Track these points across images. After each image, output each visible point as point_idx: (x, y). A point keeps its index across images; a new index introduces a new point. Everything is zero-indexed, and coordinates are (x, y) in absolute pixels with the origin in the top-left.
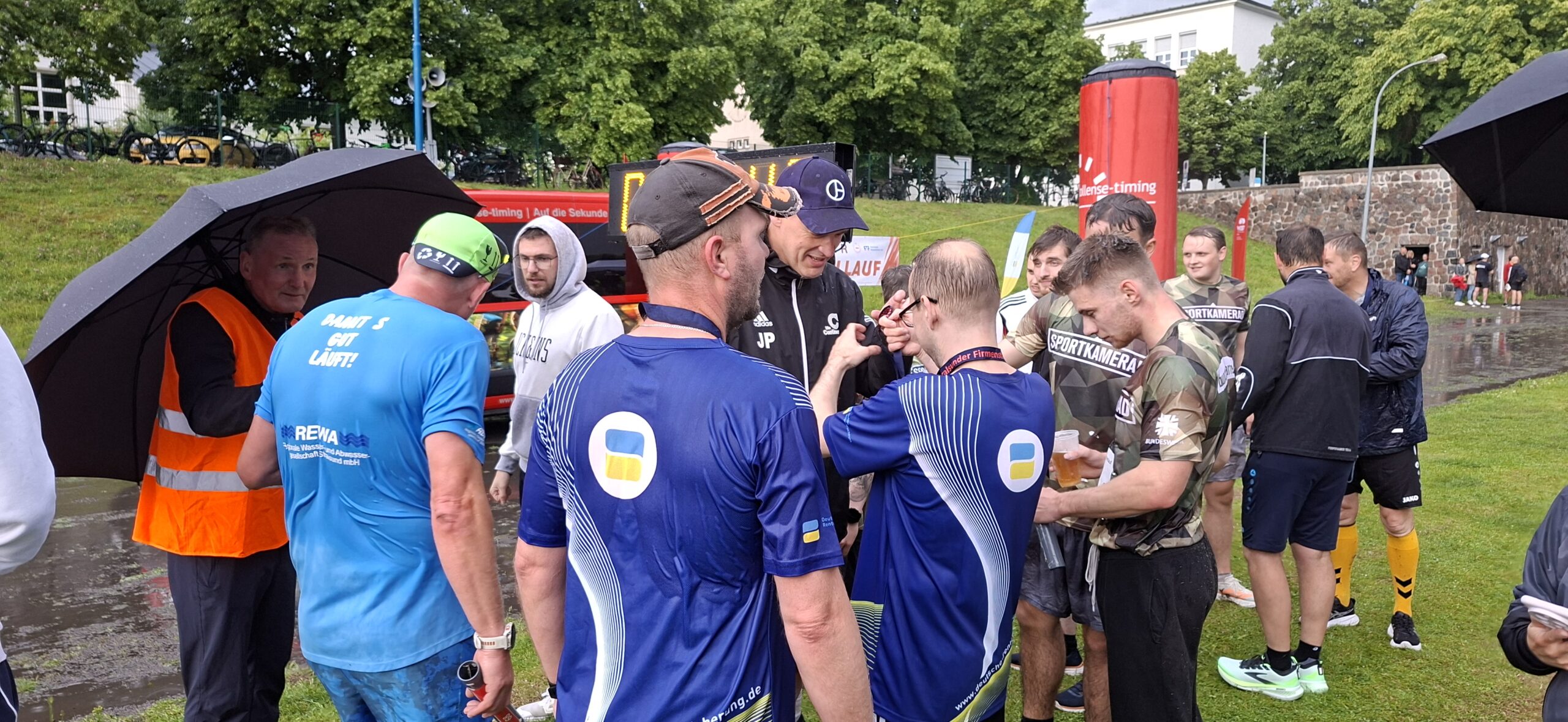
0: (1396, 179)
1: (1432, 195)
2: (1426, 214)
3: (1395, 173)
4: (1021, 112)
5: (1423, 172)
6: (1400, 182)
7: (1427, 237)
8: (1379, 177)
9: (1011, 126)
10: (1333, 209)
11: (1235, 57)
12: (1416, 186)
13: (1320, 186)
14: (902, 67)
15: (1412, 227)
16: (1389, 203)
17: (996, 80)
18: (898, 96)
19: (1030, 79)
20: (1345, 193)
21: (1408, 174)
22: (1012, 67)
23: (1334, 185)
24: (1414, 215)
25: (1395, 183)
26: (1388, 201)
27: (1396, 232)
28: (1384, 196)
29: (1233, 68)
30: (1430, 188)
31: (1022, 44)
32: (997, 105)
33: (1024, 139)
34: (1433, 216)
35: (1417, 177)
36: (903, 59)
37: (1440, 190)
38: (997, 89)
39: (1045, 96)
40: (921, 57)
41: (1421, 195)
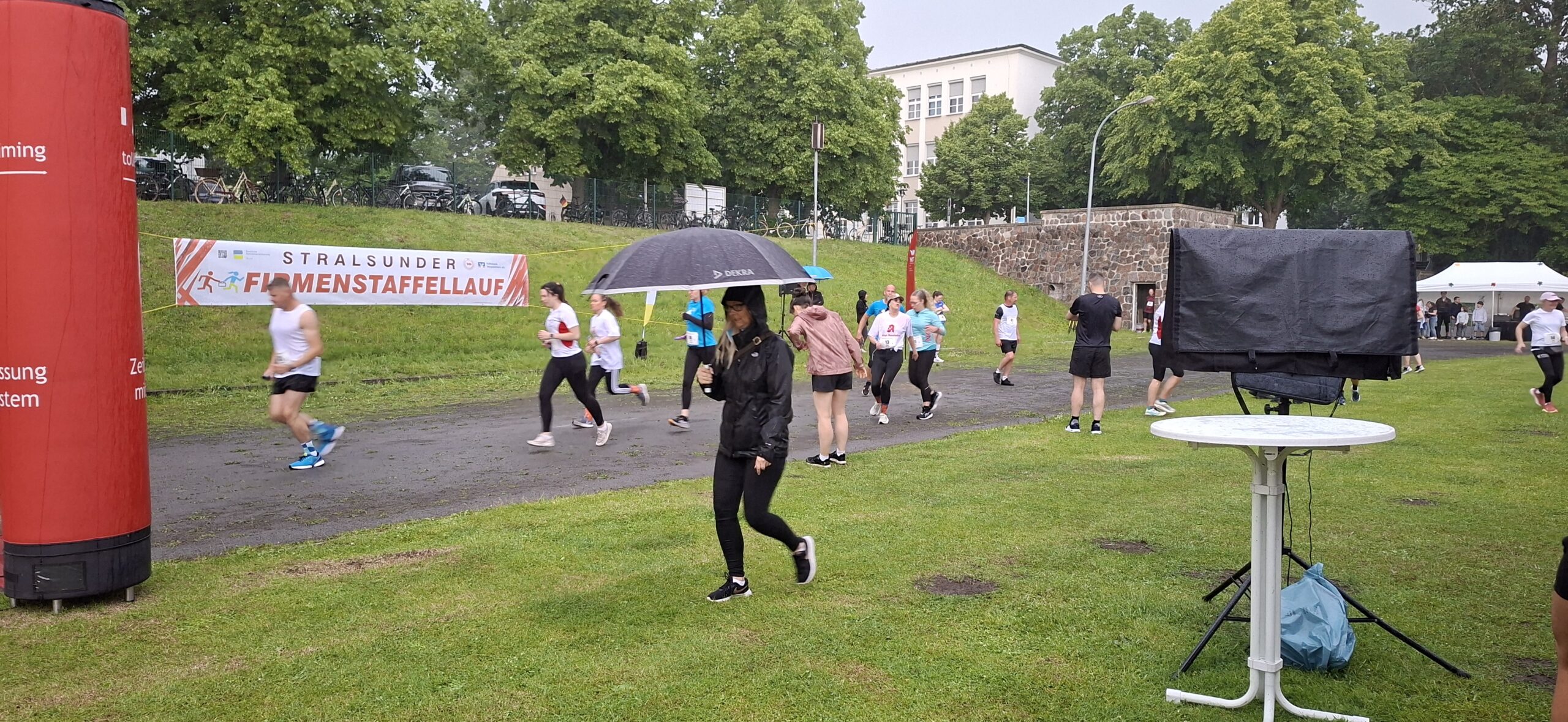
0: (1126, 218)
1: (1157, 234)
2: (1152, 252)
3: (1125, 212)
4: (773, 140)
5: (1149, 212)
6: (1129, 221)
7: (1153, 274)
8: (1111, 215)
9: (765, 155)
10: (1070, 247)
11: (1012, 100)
12: (1144, 226)
13: (1059, 224)
14: (621, 87)
15: (1140, 263)
16: (1119, 241)
17: (747, 107)
18: (618, 114)
19: (783, 108)
20: (1082, 231)
21: (1136, 213)
22: (763, 96)
23: (1072, 223)
24: (1141, 253)
25: (1124, 222)
26: (1118, 239)
27: (1127, 269)
28: (1116, 234)
29: (1008, 111)
30: (1155, 228)
31: (773, 72)
32: (751, 131)
33: (776, 167)
34: (1159, 254)
35: (1144, 217)
36: (625, 77)
37: (1164, 229)
38: (751, 117)
39: (798, 126)
40: (643, 75)
41: (1148, 233)
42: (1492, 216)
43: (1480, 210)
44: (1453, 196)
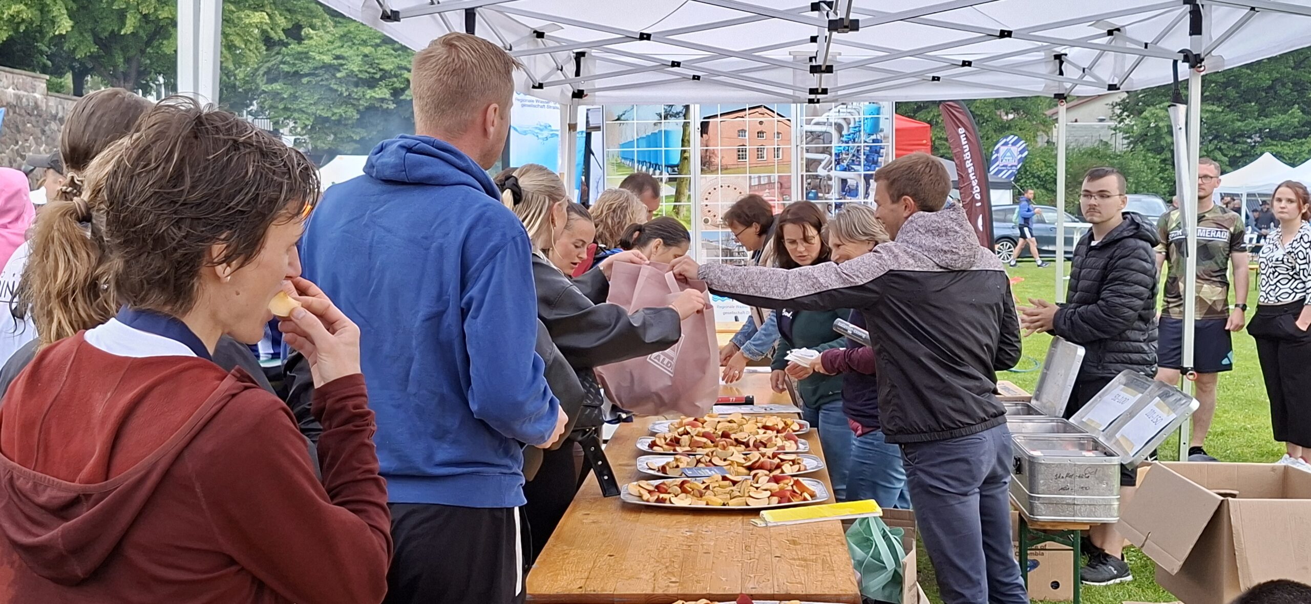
42: (382, 100)
43: (369, 93)
44: (339, 75)
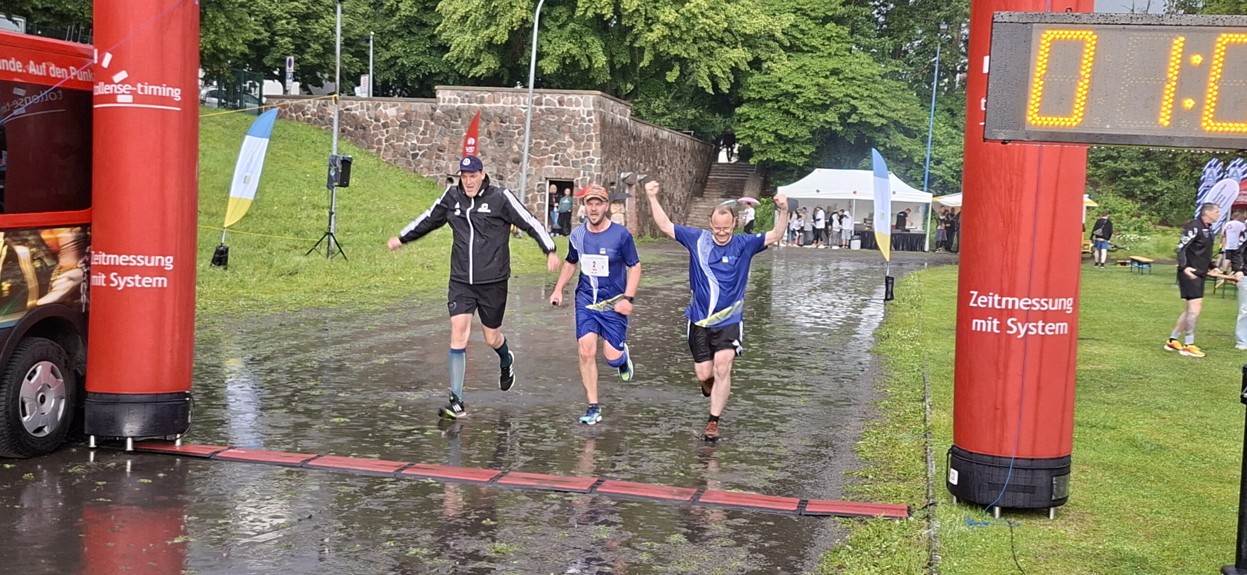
0: (539, 103)
1: (575, 124)
2: (569, 145)
3: (538, 96)
5: (566, 98)
7: (571, 171)
8: (522, 99)
12: (560, 113)
13: (459, 104)
15: (556, 158)
16: (533, 130)
20: (487, 114)
21: (552, 98)
23: (475, 104)
25: (538, 107)
26: (531, 127)
27: (540, 162)
28: (528, 121)
30: (573, 117)
34: (577, 148)
35: (561, 103)
37: (583, 119)
41: (565, 123)
